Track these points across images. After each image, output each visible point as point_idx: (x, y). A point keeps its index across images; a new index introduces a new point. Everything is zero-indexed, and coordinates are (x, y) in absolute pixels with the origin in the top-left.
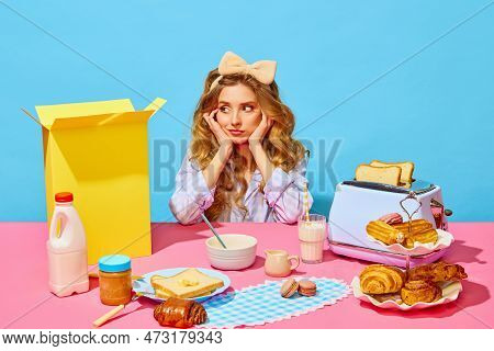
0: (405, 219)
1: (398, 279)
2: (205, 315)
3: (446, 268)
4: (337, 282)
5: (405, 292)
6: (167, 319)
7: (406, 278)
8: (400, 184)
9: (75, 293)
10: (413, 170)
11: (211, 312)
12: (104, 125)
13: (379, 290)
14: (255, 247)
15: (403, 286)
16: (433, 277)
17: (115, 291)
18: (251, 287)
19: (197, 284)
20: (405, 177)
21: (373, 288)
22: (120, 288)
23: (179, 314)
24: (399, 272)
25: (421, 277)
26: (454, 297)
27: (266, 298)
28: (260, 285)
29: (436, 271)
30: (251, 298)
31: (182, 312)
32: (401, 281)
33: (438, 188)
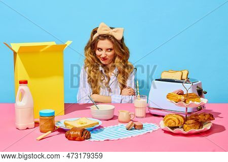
0: (185, 93)
1: (182, 120)
2: (90, 135)
3: (204, 115)
4: (153, 124)
5: (185, 126)
6: (72, 136)
7: (186, 119)
8: (182, 79)
9: (27, 128)
10: (188, 74)
11: (93, 135)
12: (43, 52)
13: (173, 124)
14: (114, 109)
15: (184, 123)
16: (198, 119)
17: (47, 125)
18: (112, 126)
19: (86, 123)
20: (184, 77)
21: (170, 123)
22: (49, 124)
23: (77, 134)
24: (182, 116)
25: (193, 119)
26: (209, 128)
27: (119, 130)
28: (116, 126)
29: (200, 116)
30: (112, 130)
31: (79, 133)
32: (183, 121)
33: (200, 82)
